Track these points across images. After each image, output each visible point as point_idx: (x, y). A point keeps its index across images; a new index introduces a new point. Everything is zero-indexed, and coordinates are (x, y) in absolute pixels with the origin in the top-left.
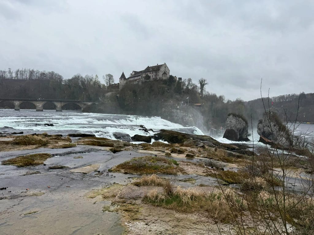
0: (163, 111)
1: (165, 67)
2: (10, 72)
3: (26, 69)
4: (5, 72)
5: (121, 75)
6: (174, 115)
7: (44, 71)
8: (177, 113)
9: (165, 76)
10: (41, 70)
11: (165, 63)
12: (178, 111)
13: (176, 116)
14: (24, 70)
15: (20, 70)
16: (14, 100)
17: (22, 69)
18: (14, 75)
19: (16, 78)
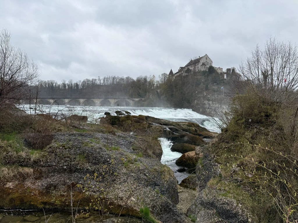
0: (196, 103)
1: (206, 58)
2: (99, 80)
3: (110, 76)
4: (96, 80)
5: (170, 71)
6: (206, 107)
7: (123, 77)
8: (209, 104)
9: (203, 67)
10: (120, 77)
11: (206, 55)
12: (210, 103)
13: (209, 108)
14: (108, 77)
15: (106, 77)
16: (79, 98)
17: (108, 76)
18: (102, 82)
19: (103, 84)
